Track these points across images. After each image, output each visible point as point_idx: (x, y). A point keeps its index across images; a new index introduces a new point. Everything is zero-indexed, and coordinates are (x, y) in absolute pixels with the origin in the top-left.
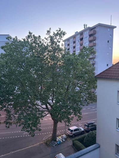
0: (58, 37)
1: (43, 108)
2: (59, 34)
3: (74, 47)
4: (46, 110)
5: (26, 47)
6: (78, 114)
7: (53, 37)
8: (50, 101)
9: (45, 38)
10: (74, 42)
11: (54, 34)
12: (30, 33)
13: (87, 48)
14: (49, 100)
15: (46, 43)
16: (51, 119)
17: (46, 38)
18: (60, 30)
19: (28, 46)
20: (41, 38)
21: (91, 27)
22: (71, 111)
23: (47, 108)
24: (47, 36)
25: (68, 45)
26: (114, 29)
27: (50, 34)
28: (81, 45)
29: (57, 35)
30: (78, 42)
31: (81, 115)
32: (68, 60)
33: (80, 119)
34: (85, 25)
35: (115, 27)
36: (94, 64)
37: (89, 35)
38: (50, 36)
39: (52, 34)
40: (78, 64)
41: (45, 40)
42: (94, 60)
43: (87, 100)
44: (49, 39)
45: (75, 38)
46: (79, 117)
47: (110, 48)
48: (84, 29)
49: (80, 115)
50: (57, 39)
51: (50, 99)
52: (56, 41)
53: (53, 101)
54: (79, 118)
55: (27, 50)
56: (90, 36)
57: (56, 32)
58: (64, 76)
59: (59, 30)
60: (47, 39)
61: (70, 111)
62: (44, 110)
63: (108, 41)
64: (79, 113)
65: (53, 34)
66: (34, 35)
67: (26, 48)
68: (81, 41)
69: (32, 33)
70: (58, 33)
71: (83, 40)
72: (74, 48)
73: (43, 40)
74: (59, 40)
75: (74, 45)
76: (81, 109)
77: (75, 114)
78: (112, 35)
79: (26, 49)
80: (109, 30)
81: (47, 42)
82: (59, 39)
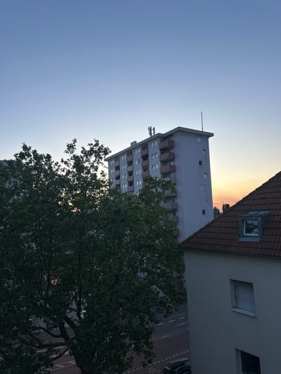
0: (93, 158)
1: (53, 336)
2: (95, 152)
3: (131, 173)
4: (62, 340)
5: (15, 177)
6: (145, 346)
7: (82, 157)
8: (72, 315)
9: (62, 161)
10: (130, 163)
11: (84, 151)
12: (25, 147)
13: (157, 179)
14: (68, 311)
15: (63, 171)
16: (73, 362)
17: (64, 160)
18: (97, 145)
19: (18, 175)
20: (52, 159)
21: (163, 133)
22: (127, 341)
23: (63, 334)
24: (67, 157)
25: (118, 168)
26: (210, 139)
27: (75, 153)
28: (146, 169)
29: (91, 155)
30: (139, 162)
31: (151, 348)
32: (115, 212)
33: (150, 362)
34: (150, 129)
35: (212, 135)
36: (176, 209)
37: (161, 150)
38: (74, 156)
39: (78, 152)
40: (139, 220)
41: (63, 166)
42: (174, 201)
43: (165, 304)
44: (72, 162)
45: (132, 154)
46: (148, 354)
47: (205, 176)
48: (149, 136)
49: (150, 350)
50: (91, 161)
51: (71, 310)
52: (89, 166)
53: (79, 315)
54: (149, 358)
55: (15, 186)
56: (163, 150)
57: (88, 148)
58: (108, 249)
59: (94, 143)
60: (66, 163)
61: (123, 341)
62: (55, 340)
63: (200, 163)
64: (147, 344)
65: (82, 152)
66: (35, 151)
67: (12, 179)
68: (144, 160)
69: (30, 148)
70: (92, 149)
71: (150, 158)
72: (130, 175)
73: (56, 164)
74: (95, 165)
75: (130, 168)
76: (151, 333)
77: (138, 349)
78: (206, 150)
79: (12, 184)
80: (199, 140)
81: (67, 168)
82: (94, 162)
